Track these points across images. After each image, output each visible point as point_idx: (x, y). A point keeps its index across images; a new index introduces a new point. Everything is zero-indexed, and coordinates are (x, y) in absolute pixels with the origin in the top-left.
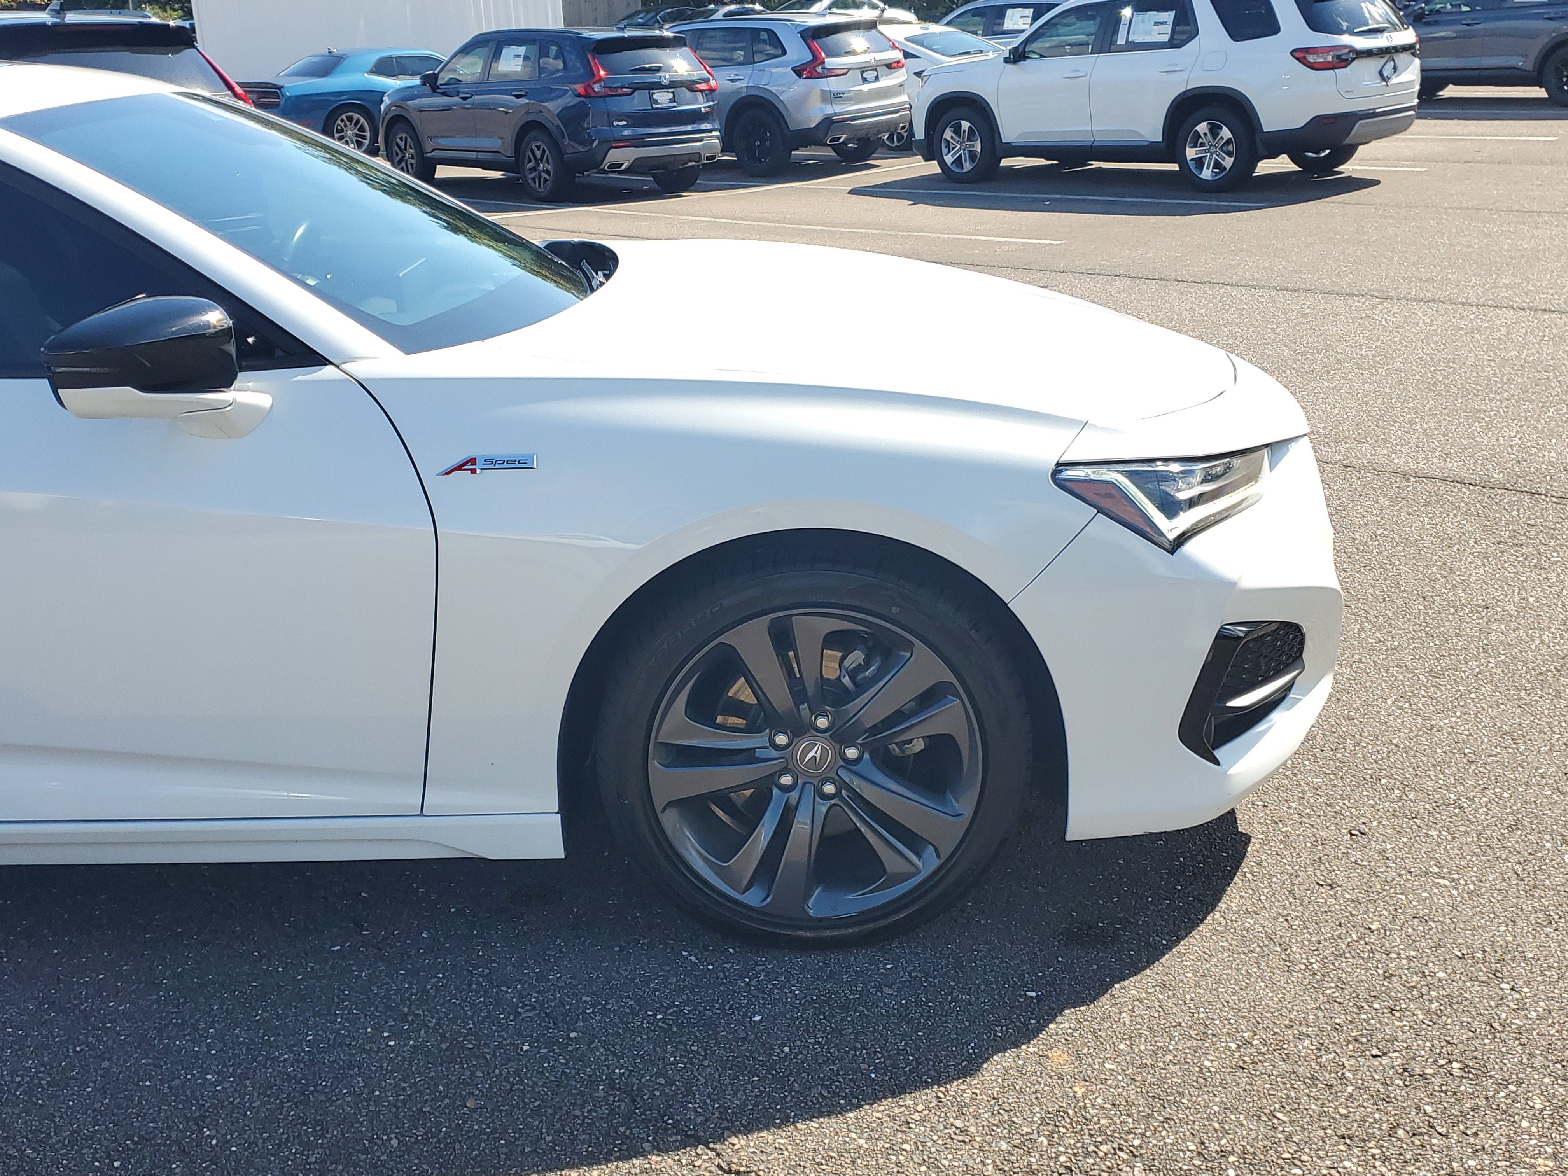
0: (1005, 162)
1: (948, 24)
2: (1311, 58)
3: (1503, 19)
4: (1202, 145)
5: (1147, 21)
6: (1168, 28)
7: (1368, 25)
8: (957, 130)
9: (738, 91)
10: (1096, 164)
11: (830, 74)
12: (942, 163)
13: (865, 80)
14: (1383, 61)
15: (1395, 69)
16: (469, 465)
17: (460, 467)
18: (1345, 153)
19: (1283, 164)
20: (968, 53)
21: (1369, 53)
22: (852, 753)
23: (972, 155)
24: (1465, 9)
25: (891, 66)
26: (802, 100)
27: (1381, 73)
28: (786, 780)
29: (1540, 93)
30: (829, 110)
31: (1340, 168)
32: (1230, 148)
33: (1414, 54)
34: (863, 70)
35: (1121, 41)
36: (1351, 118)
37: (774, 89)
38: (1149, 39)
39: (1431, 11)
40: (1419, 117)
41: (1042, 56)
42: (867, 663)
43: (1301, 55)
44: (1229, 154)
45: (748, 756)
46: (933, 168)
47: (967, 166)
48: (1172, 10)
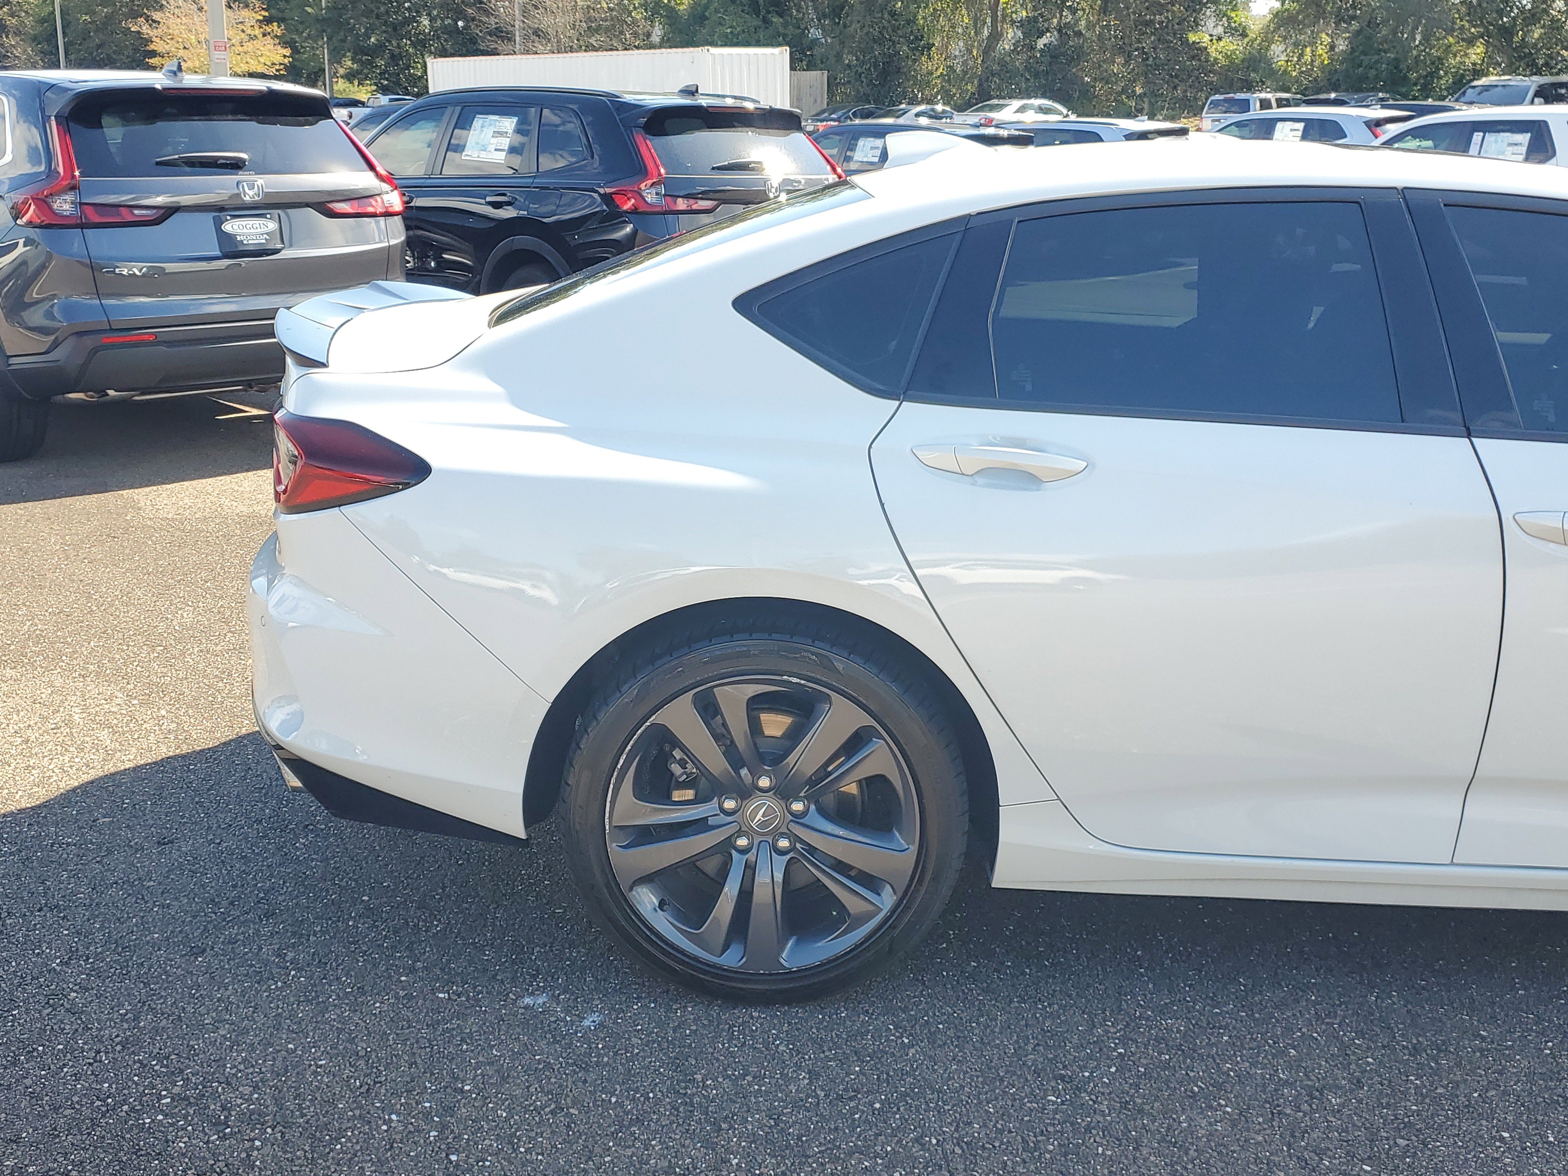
5: (1500, 141)
48: (1527, 132)
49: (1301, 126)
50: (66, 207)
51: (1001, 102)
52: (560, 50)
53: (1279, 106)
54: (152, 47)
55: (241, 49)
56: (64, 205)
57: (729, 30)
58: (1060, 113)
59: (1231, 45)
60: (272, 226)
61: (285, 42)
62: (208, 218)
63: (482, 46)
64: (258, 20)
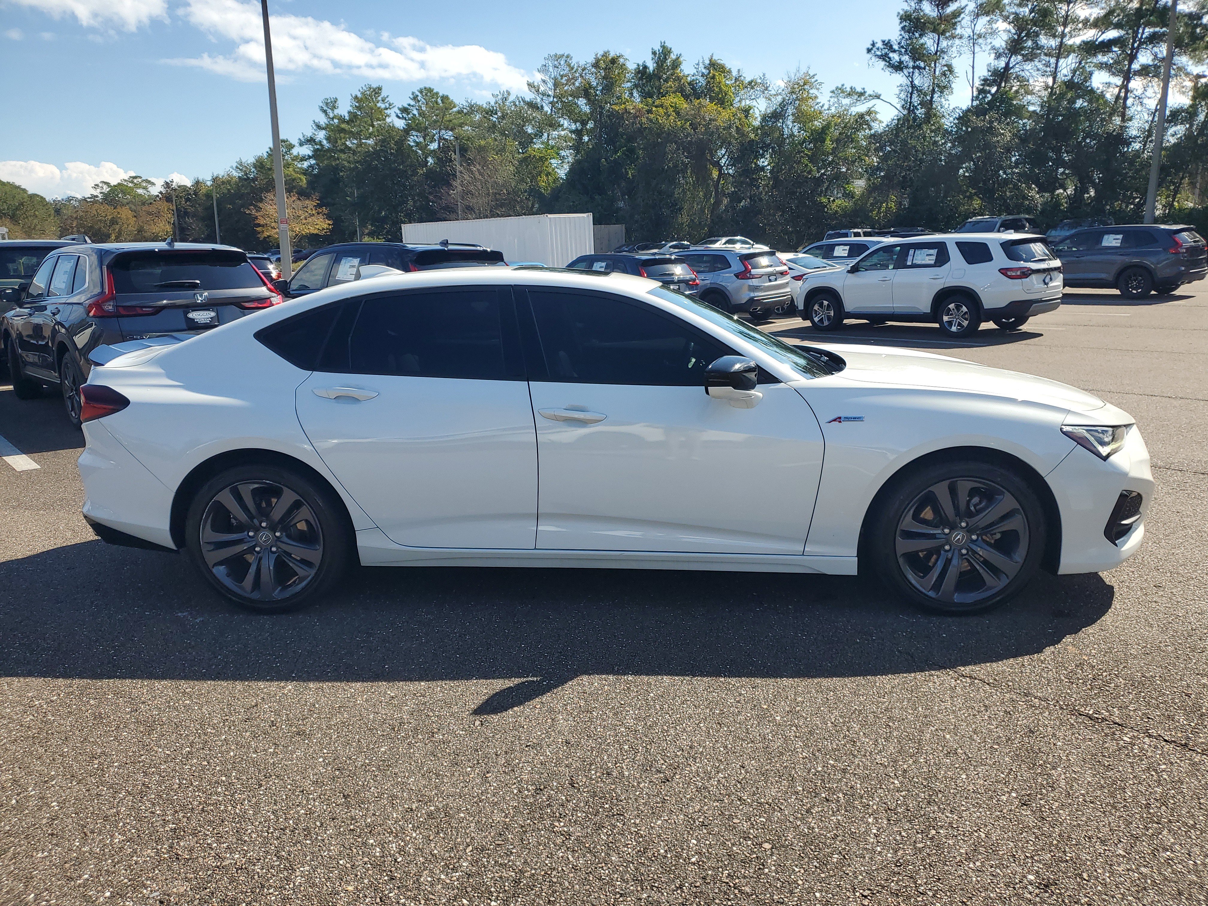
0: (846, 321)
1: (804, 253)
2: (1009, 273)
3: (1095, 255)
4: (952, 314)
6: (934, 258)
7: (1035, 257)
8: (821, 305)
9: (706, 285)
10: (890, 323)
11: (753, 277)
12: (812, 321)
13: (770, 281)
14: (1045, 275)
15: (1051, 279)
16: (838, 419)
17: (835, 420)
18: (1023, 320)
19: (990, 325)
20: (819, 268)
21: (1038, 271)
22: (974, 537)
23: (829, 318)
24: (1074, 249)
25: (783, 274)
26: (738, 289)
27: (1044, 281)
28: (947, 547)
29: (1117, 292)
30: (752, 295)
31: (1020, 328)
32: (967, 316)
33: (1060, 272)
34: (769, 275)
35: (909, 263)
36: (1031, 302)
37: (723, 284)
38: (923, 262)
39: (1057, 250)
40: (1062, 303)
41: (866, 270)
42: (980, 502)
43: (1004, 271)
44: (966, 319)
45: (933, 537)
46: (808, 323)
47: (826, 323)
49: (847, 248)
50: (111, 308)
51: (716, 238)
52: (481, 216)
53: (865, 236)
54: (257, 222)
55: (305, 221)
56: (109, 307)
57: (571, 204)
58: (749, 244)
59: (847, 204)
60: (213, 314)
61: (328, 217)
62: (180, 311)
63: (438, 216)
64: (315, 206)
